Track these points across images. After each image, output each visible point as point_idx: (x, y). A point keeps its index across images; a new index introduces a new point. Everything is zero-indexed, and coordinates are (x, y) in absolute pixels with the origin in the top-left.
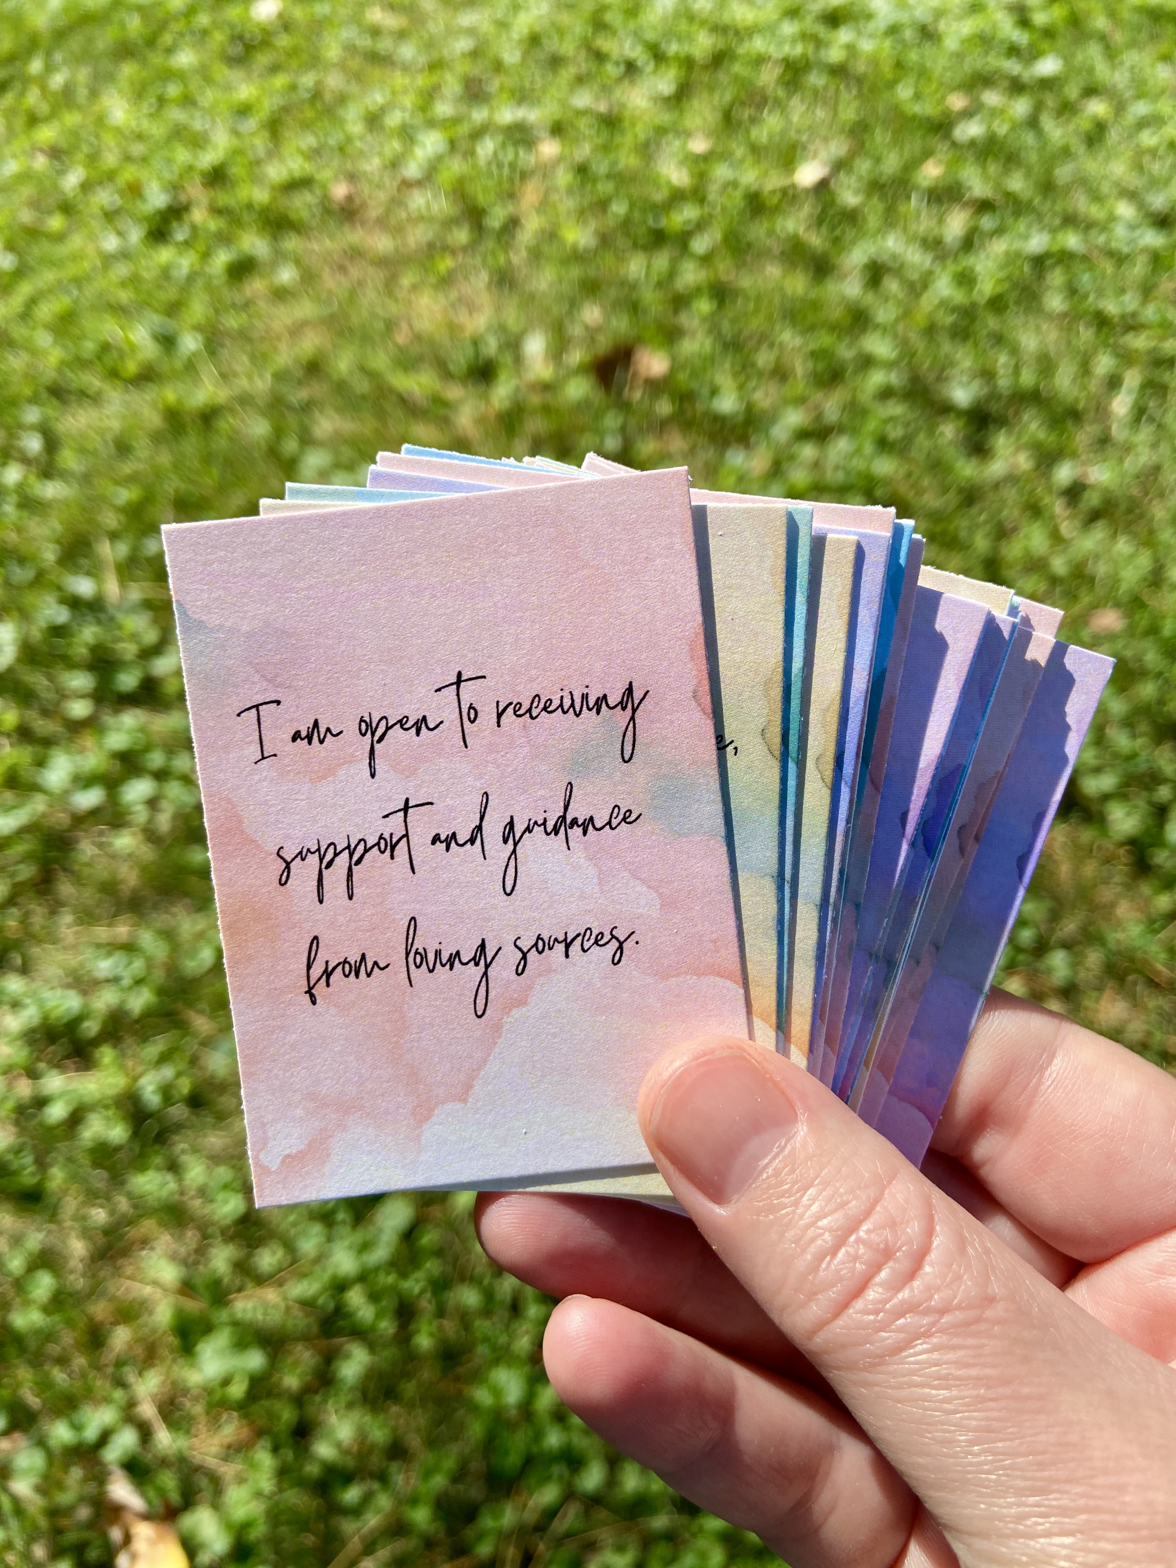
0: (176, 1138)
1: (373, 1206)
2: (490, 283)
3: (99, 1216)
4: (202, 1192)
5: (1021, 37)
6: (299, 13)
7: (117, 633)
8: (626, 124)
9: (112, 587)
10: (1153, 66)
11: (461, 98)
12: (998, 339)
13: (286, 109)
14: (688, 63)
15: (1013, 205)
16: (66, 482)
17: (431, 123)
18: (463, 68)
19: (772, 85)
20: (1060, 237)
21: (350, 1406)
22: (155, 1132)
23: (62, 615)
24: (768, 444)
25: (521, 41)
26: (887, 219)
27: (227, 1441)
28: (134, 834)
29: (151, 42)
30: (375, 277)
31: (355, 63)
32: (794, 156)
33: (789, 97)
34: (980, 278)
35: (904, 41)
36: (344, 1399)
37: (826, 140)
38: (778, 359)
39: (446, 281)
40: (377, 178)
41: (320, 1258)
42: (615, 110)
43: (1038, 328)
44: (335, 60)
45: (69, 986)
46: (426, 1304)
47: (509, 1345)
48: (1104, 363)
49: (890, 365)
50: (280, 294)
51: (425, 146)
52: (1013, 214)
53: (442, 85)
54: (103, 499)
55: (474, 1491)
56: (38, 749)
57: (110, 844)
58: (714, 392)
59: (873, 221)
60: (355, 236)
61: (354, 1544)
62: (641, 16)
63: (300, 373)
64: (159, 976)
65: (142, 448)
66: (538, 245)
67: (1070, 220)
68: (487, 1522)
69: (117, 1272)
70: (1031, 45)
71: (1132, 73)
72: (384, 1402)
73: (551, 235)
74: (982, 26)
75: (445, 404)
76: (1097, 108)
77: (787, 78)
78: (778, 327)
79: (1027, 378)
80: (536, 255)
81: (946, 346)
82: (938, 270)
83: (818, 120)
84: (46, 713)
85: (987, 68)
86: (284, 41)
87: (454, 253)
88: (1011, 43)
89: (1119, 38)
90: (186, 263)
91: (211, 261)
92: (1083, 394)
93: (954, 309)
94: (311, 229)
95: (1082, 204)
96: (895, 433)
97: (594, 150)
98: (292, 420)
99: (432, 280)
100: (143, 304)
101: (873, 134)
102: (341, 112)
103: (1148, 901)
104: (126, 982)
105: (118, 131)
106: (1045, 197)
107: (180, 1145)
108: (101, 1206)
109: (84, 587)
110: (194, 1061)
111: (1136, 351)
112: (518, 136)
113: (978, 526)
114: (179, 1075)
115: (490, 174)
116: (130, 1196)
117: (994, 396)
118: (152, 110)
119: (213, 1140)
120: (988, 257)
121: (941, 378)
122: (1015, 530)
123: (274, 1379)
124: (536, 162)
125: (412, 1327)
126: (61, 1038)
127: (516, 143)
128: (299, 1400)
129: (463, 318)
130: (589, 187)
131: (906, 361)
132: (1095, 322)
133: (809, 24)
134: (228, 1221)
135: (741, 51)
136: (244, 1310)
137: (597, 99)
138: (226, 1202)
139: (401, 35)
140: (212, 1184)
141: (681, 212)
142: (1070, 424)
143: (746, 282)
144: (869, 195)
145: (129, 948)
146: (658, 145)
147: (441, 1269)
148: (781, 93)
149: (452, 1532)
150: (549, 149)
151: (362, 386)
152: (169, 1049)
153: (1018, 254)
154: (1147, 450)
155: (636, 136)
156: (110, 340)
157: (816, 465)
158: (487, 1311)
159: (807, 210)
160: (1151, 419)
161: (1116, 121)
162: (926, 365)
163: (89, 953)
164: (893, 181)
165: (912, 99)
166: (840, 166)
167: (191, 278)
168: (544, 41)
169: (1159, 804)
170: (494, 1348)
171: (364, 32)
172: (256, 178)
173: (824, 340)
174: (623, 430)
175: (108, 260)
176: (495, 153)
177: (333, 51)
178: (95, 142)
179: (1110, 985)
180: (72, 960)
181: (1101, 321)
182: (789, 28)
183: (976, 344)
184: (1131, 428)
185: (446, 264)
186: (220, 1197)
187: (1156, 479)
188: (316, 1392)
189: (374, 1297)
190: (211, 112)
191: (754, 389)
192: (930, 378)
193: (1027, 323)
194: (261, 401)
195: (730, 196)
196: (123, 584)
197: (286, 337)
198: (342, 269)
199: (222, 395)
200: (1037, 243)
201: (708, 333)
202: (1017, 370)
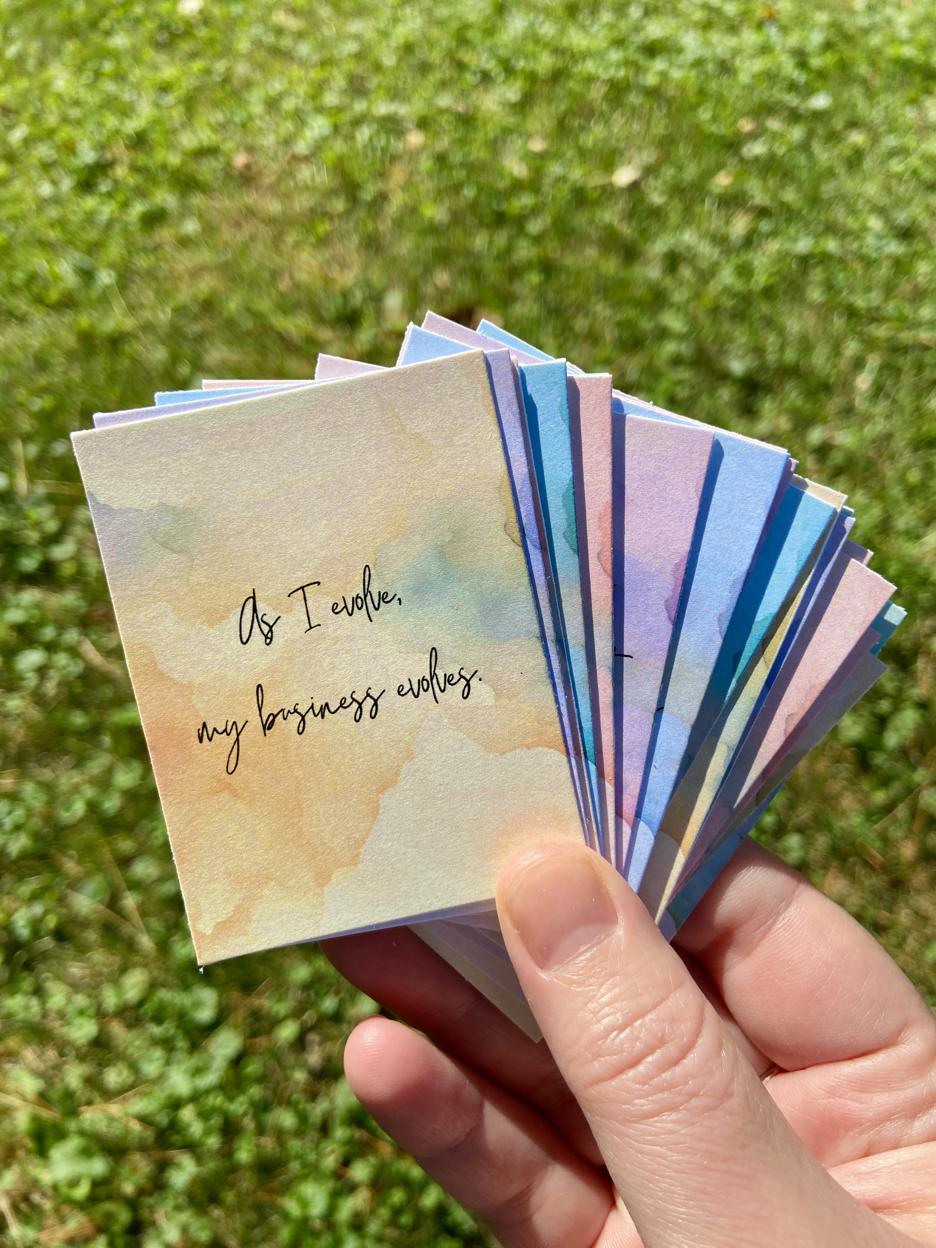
0: (43, 966)
1: (208, 1036)
2: (360, 244)
4: (61, 1015)
5: (800, 77)
6: (217, 11)
7: (23, 521)
8: (479, 123)
9: (22, 482)
10: (903, 107)
11: (346, 91)
12: (769, 322)
13: (199, 89)
14: (532, 77)
15: (786, 214)
17: (320, 110)
18: (350, 66)
19: (599, 101)
20: (822, 241)
21: (178, 1208)
22: (25, 961)
25: (397, 48)
26: (684, 218)
27: (70, 1234)
28: (23, 697)
29: (93, 25)
30: (266, 232)
31: (261, 56)
32: (614, 160)
33: (613, 111)
34: (756, 271)
35: (707, 72)
36: (173, 1202)
37: (639, 149)
38: (591, 327)
39: (323, 242)
40: (271, 153)
41: (161, 1078)
42: (471, 110)
43: (800, 315)
44: (244, 52)
46: (249, 1123)
47: (317, 1161)
48: (852, 348)
49: (681, 337)
50: (184, 242)
51: (312, 128)
52: (786, 220)
53: (331, 79)
54: (22, 406)
59: (674, 218)
60: (251, 198)
62: (496, 36)
63: (195, 309)
64: (36, 823)
65: (58, 365)
66: (401, 217)
67: (831, 229)
70: (807, 84)
71: (887, 112)
72: (208, 1206)
73: (413, 210)
74: (769, 65)
75: (318, 344)
76: (857, 138)
77: (611, 95)
78: (593, 299)
79: (790, 356)
80: (399, 224)
81: (726, 326)
82: (723, 262)
83: (634, 132)
85: (772, 100)
86: (203, 33)
87: (331, 218)
88: (792, 80)
89: (877, 82)
90: (107, 210)
91: (128, 210)
92: (834, 371)
93: (735, 295)
94: (214, 190)
95: (840, 214)
96: (683, 393)
97: (453, 143)
98: (187, 349)
99: (312, 239)
100: (70, 242)
101: (678, 146)
102: (246, 95)
103: (867, 796)
104: (8, 827)
105: (59, 96)
106: (812, 208)
107: (45, 973)
110: (62, 900)
111: (878, 338)
112: (390, 126)
114: (46, 913)
115: (365, 155)
117: (763, 367)
118: (88, 82)
119: (74, 969)
120: (764, 254)
121: (722, 351)
123: (114, 1183)
124: (404, 149)
125: (236, 1145)
127: (388, 132)
128: (133, 1204)
129: (335, 273)
130: (445, 173)
131: (694, 335)
132: (847, 313)
133: (631, 53)
134: (83, 1041)
135: (575, 70)
136: (91, 1122)
137: (456, 100)
138: (81, 1026)
139: (300, 35)
140: (70, 1008)
141: (520, 199)
142: (822, 396)
143: (569, 260)
144: (671, 197)
145: (13, 797)
146: (504, 142)
147: (262, 1093)
148: (605, 107)
150: (415, 139)
151: (247, 324)
152: (42, 888)
153: (787, 254)
154: (882, 420)
155: (486, 133)
156: (39, 271)
158: (299, 1133)
159: (621, 205)
160: (887, 396)
161: (871, 149)
162: (711, 339)
164: (692, 187)
165: (710, 121)
166: (650, 171)
167: (110, 224)
168: (417, 50)
169: (880, 715)
170: (305, 1165)
171: (269, 31)
172: (171, 146)
173: (630, 313)
175: (43, 203)
176: (371, 139)
177: (243, 45)
178: (39, 105)
179: (834, 864)
181: (852, 313)
182: (615, 55)
183: (751, 325)
184: (871, 401)
185: (323, 228)
186: (78, 1021)
187: (888, 445)
188: (149, 1195)
189: (204, 1115)
190: (137, 87)
191: (571, 349)
192: (713, 349)
193: (792, 309)
194: (161, 331)
195: (559, 189)
196: (32, 478)
197: (186, 278)
198: (238, 225)
199: (129, 324)
200: (804, 245)
201: (536, 300)
202: (782, 349)
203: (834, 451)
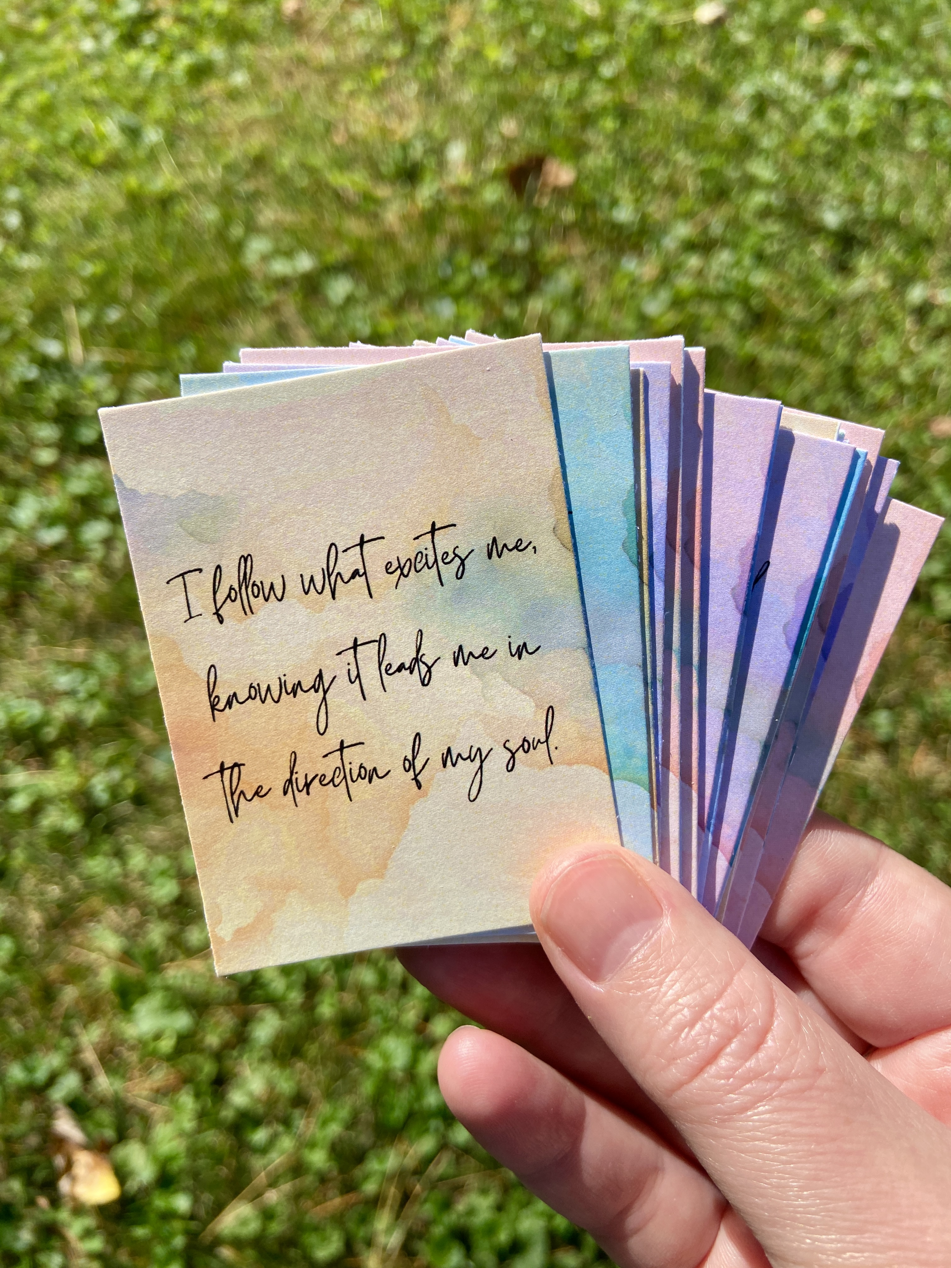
0: (122, 829)
2: (420, 93)
3: (55, 891)
4: (143, 876)
7: (80, 390)
9: (76, 350)
12: (867, 171)
15: (884, 53)
16: (41, 255)
20: (923, 84)
21: (262, 1060)
22: (104, 824)
23: (33, 373)
24: (658, 253)
26: (773, 59)
27: (156, 1085)
28: (91, 569)
30: (319, 83)
34: (852, 116)
36: (256, 1055)
38: (671, 178)
39: (380, 90)
43: (900, 163)
45: (30, 696)
46: (330, 979)
47: (398, 1016)
49: (770, 187)
50: (234, 95)
52: (884, 61)
54: (72, 271)
55: (364, 1138)
56: (11, 490)
57: (70, 576)
58: (614, 203)
59: (761, 58)
60: (301, 47)
61: (261, 1178)
63: (246, 166)
64: (110, 692)
65: (107, 228)
66: (463, 62)
67: (933, 71)
68: (373, 1165)
69: (69, 941)
72: (291, 1059)
73: (476, 54)
75: (376, 201)
78: (674, 147)
79: (889, 207)
80: (461, 71)
81: (821, 175)
82: (816, 105)
84: (18, 458)
87: (388, 65)
90: (152, 64)
91: (174, 63)
92: (938, 224)
93: (829, 141)
94: (263, 39)
95: (943, 56)
96: (772, 248)
98: (239, 208)
99: (368, 87)
100: (114, 101)
104: (82, 695)
106: (912, 48)
107: (125, 836)
108: (57, 884)
109: (53, 349)
110: (139, 766)
113: (838, 336)
114: (125, 777)
116: (80, 876)
117: (859, 220)
119: (153, 832)
120: (860, 97)
121: (815, 202)
122: (871, 341)
123: (198, 1037)
125: (317, 998)
126: (26, 740)
128: (218, 1056)
129: (393, 123)
130: (510, 12)
131: (785, 184)
132: (949, 163)
134: (165, 901)
136: (175, 977)
138: (163, 886)
140: (151, 869)
141: (592, 39)
142: (923, 251)
143: (647, 105)
144: (758, 35)
145: (86, 667)
149: (343, 1170)
151: (302, 181)
152: (118, 755)
153: (886, 97)
156: (84, 130)
157: (700, 273)
158: (381, 988)
159: (703, 45)
162: (802, 190)
163: (50, 669)
164: (781, 25)
166: (734, 7)
167: (156, 76)
170: (386, 1020)
173: (713, 161)
174: (531, 233)
175: (86, 60)
179: (924, 741)
180: (36, 674)
183: (846, 174)
185: (380, 74)
186: (159, 881)
188: (233, 1048)
189: (285, 971)
191: (649, 202)
192: (805, 201)
193: (891, 158)
194: (212, 190)
195: (635, 27)
196: (86, 347)
197: (236, 134)
198: (289, 74)
199: (178, 183)
200: (904, 88)
201: (612, 148)
202: (881, 198)
203: (936, 310)
